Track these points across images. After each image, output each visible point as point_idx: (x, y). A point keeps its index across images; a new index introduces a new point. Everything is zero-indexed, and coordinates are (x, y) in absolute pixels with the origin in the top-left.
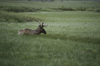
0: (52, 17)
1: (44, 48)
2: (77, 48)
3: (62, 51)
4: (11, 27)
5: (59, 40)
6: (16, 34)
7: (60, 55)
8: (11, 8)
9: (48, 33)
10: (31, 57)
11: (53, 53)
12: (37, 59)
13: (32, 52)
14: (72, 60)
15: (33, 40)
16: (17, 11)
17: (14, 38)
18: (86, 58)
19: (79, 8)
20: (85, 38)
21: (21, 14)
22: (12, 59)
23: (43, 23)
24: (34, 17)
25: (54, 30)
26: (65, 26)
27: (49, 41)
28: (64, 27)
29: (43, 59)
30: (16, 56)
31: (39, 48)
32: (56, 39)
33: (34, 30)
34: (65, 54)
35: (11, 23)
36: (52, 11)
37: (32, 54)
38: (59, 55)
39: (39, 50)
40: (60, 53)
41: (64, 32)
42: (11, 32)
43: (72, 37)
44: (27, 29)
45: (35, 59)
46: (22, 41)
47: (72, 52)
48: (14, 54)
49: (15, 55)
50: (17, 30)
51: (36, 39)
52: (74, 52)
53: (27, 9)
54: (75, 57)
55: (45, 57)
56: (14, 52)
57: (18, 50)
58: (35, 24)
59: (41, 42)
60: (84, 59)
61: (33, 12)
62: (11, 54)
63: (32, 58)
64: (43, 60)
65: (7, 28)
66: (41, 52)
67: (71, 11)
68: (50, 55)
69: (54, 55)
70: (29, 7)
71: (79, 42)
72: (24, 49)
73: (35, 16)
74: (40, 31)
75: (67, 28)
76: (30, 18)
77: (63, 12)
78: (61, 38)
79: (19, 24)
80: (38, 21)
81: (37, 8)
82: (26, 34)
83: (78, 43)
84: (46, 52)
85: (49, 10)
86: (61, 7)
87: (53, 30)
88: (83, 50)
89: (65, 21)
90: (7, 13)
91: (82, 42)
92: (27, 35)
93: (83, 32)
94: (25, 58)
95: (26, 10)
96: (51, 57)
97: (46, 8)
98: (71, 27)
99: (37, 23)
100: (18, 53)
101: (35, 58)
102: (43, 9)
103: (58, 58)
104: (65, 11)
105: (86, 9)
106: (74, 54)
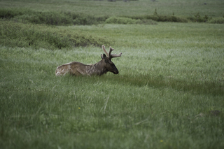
0: (132, 37)
1: (113, 106)
2: (186, 107)
3: (154, 112)
4: (39, 58)
5: (146, 88)
6: (50, 74)
7: (150, 122)
8: (40, 15)
9: (121, 73)
10: (83, 127)
11: (135, 117)
12: (98, 131)
13: (87, 114)
14: (177, 134)
15: (89, 89)
16: (52, 21)
17: (47, 83)
18: (207, 129)
19: (193, 16)
20: (206, 83)
21: (63, 30)
22: (42, 130)
23: (111, 50)
24: (91, 36)
25: (136, 64)
26: (160, 57)
27: (124, 90)
28: (158, 59)
29: (111, 131)
30: (52, 125)
31: (102, 106)
32: (140, 86)
33: (91, 66)
34: (161, 119)
35: (41, 49)
36: (131, 23)
37: (86, 119)
38: (147, 121)
39: (103, 110)
40: (149, 117)
41: (157, 71)
42: (40, 70)
43: (177, 81)
44: (75, 63)
45: (95, 131)
46: (64, 89)
47: (176, 115)
48: (46, 120)
49: (49, 122)
50: (54, 66)
51: (95, 85)
52: (180, 115)
53: (77, 19)
54: (183, 126)
55: (115, 127)
56: (47, 114)
57: (55, 110)
58: (94, 53)
59: (107, 94)
60: (203, 133)
61: (89, 24)
62: (41, 120)
63: (86, 127)
64: (112, 133)
65: (32, 61)
66: (106, 115)
67: (174, 23)
68: (127, 123)
69: (135, 122)
70: (81, 14)
71: (193, 94)
72: (69, 109)
73: (93, 34)
74: (105, 67)
75: (165, 61)
76: (83, 38)
77: (155, 24)
78: (152, 84)
79: (58, 52)
80: (100, 46)
81: (98, 16)
82: (72, 75)
83: (190, 94)
84: (117, 114)
85: (125, 19)
86: (151, 14)
87: (133, 65)
88: (200, 111)
89: (161, 44)
90: (32, 26)
91: (199, 94)
92: (76, 76)
93: (201, 71)
94: (72, 129)
95: (74, 20)
96: (128, 126)
97: (118, 16)
98: (174, 60)
99: (98, 49)
100: (57, 116)
101: (94, 129)
102: (111, 18)
103: (145, 130)
104: (160, 23)
105: (210, 17)
106: (180, 120)
